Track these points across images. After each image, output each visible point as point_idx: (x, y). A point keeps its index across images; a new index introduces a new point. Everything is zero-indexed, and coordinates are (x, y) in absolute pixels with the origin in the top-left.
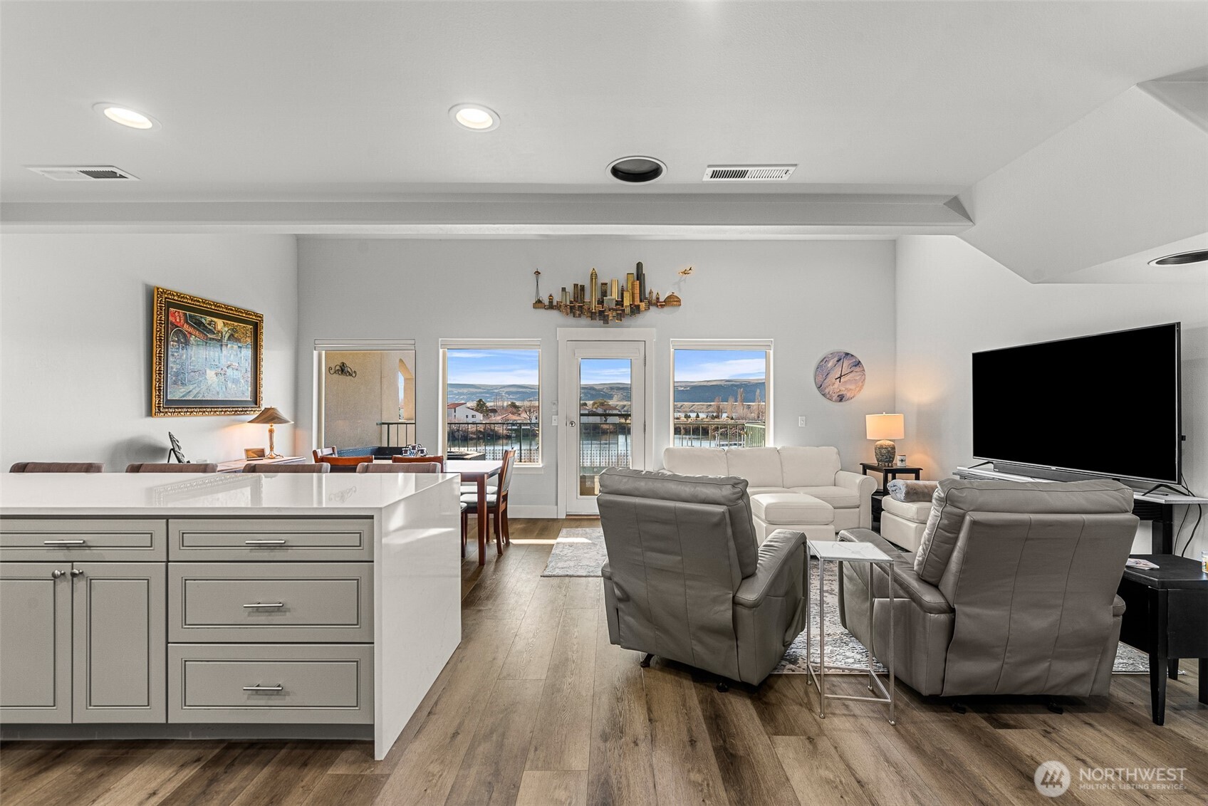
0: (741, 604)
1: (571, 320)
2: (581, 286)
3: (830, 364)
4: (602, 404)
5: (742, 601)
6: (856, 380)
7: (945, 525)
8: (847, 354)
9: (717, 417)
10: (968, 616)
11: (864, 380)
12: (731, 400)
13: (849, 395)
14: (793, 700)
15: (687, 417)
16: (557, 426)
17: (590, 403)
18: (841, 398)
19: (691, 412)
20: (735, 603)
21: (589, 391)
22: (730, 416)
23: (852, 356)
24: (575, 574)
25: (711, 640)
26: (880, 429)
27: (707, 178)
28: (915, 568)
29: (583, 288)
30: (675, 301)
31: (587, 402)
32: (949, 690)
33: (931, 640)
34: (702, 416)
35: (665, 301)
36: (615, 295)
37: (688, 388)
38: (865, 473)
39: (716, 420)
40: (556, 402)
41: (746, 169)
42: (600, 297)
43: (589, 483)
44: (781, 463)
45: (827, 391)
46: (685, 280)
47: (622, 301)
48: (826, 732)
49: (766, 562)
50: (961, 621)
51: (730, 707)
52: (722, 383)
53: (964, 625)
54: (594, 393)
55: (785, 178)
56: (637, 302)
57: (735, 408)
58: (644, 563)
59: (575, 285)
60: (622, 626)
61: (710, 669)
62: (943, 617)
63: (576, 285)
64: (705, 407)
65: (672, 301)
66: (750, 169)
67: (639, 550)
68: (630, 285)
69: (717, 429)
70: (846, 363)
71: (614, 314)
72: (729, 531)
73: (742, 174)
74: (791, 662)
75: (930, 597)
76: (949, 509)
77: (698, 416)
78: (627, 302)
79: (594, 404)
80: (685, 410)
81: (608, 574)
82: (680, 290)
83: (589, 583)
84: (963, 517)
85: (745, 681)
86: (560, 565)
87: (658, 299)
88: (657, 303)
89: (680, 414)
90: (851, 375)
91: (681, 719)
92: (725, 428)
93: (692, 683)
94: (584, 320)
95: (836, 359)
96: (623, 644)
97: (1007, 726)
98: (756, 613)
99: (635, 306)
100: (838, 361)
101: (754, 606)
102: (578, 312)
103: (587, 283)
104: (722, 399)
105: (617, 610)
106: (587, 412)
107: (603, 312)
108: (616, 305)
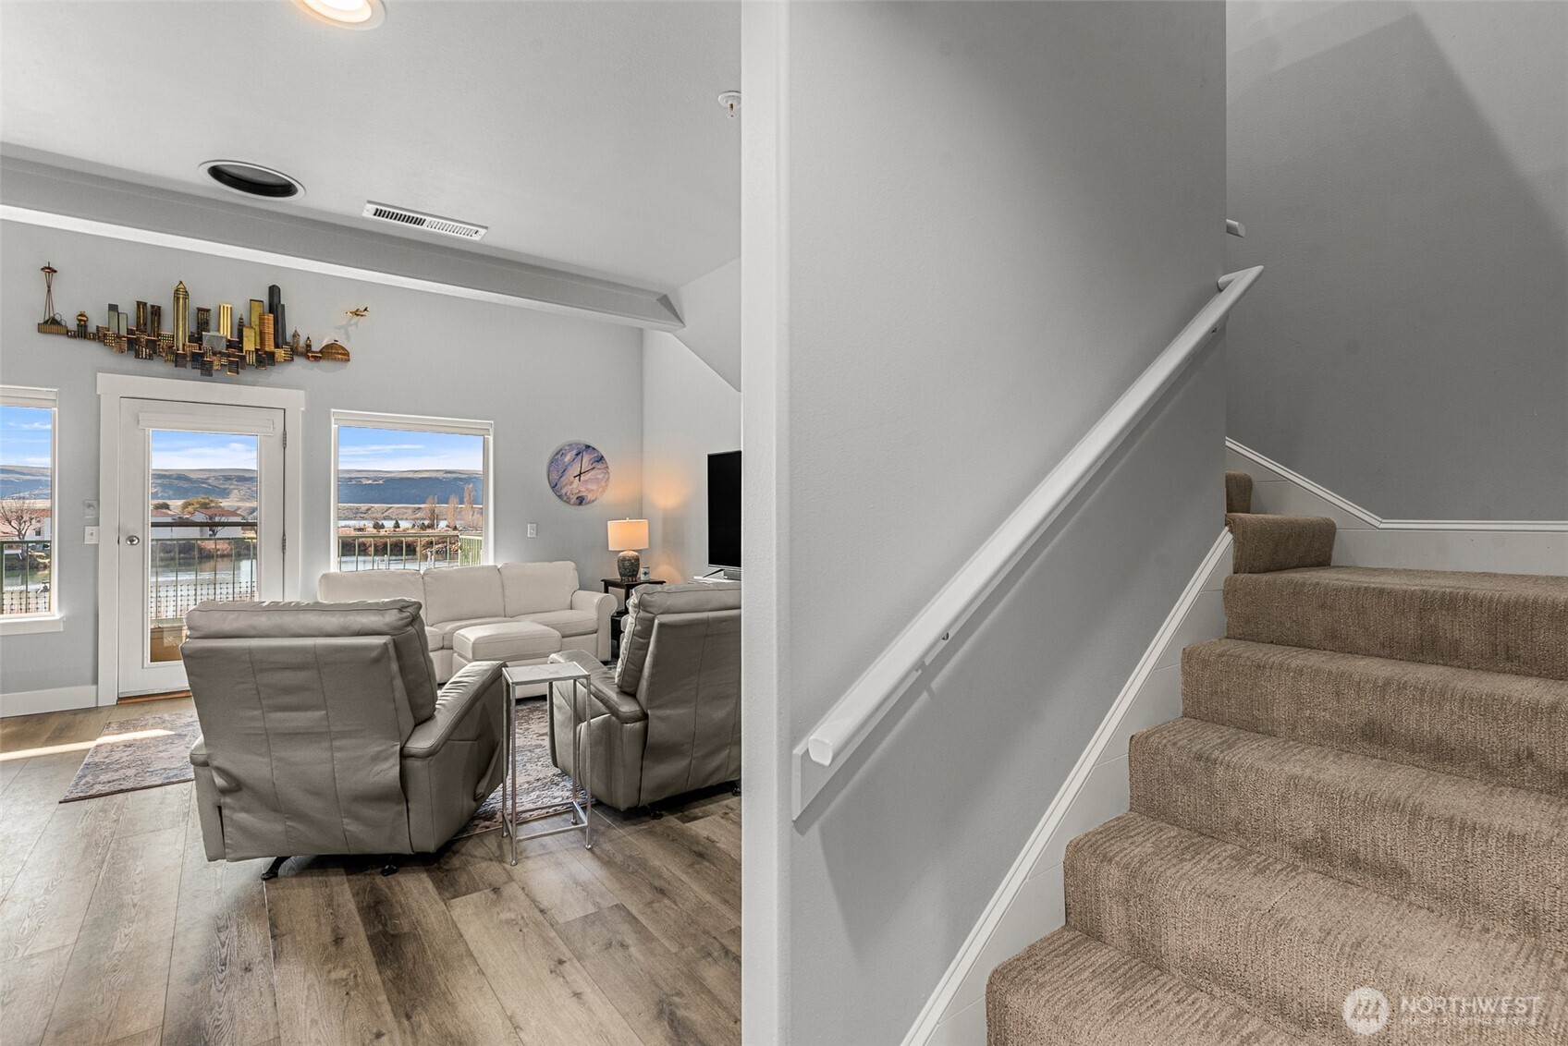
0: (413, 756)
1: (130, 362)
2: (153, 307)
3: (567, 459)
4: (205, 506)
5: (414, 751)
6: (597, 479)
7: (639, 631)
8: (588, 447)
9: (431, 526)
10: (659, 718)
11: (608, 479)
12: (454, 500)
13: (590, 497)
14: (482, 858)
15: (378, 527)
16: (96, 546)
17: (176, 504)
18: (581, 501)
19: (384, 519)
20: (404, 755)
21: (175, 482)
22: (452, 525)
23: (594, 449)
24: (138, 786)
25: (369, 812)
26: (623, 537)
27: (368, 212)
28: (616, 680)
29: (157, 311)
30: (339, 354)
31: (169, 502)
32: (646, 798)
33: (629, 751)
34: (404, 524)
35: (321, 352)
36: (226, 331)
37: (381, 482)
38: (606, 591)
39: (429, 531)
40: (95, 503)
41: (423, 217)
42: (194, 329)
43: (171, 639)
44: (503, 586)
45: (564, 491)
46: (356, 324)
47: (241, 341)
48: (515, 877)
49: (448, 700)
50: (653, 724)
51: (397, 888)
52: (439, 475)
53: (657, 728)
54: (185, 485)
55: (476, 238)
56: (270, 347)
57: (460, 512)
58: (266, 729)
59: (139, 304)
60: (227, 829)
61: (368, 850)
62: (638, 725)
63: (141, 305)
64: (410, 511)
65: (334, 353)
66: (428, 219)
67: (257, 713)
68: (255, 320)
69: (431, 544)
70: (586, 458)
71: (224, 361)
72: (395, 667)
73: (419, 222)
74: (486, 819)
75: (627, 707)
76: (642, 614)
77: (397, 526)
78: (250, 344)
79: (185, 506)
80: (374, 515)
81: (201, 759)
82: (348, 338)
83: (166, 793)
84: (652, 621)
85: (419, 851)
86: (104, 778)
87: (309, 346)
88: (307, 352)
89: (366, 522)
90: (592, 472)
91: (323, 921)
92: (444, 542)
93: (345, 877)
94: (157, 365)
95: (575, 452)
96: (231, 856)
97: (696, 818)
98: (432, 763)
99: (266, 353)
100: (577, 455)
101: (431, 753)
102: (145, 351)
103: (166, 304)
104: (438, 499)
105: (220, 808)
106: (169, 520)
107: (202, 355)
108: (228, 347)
